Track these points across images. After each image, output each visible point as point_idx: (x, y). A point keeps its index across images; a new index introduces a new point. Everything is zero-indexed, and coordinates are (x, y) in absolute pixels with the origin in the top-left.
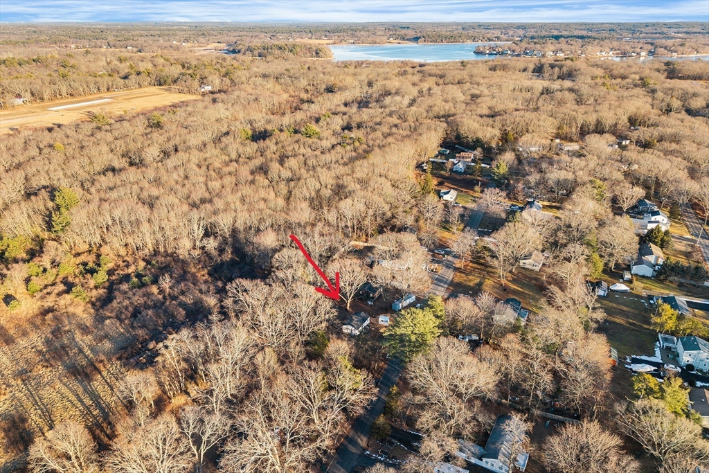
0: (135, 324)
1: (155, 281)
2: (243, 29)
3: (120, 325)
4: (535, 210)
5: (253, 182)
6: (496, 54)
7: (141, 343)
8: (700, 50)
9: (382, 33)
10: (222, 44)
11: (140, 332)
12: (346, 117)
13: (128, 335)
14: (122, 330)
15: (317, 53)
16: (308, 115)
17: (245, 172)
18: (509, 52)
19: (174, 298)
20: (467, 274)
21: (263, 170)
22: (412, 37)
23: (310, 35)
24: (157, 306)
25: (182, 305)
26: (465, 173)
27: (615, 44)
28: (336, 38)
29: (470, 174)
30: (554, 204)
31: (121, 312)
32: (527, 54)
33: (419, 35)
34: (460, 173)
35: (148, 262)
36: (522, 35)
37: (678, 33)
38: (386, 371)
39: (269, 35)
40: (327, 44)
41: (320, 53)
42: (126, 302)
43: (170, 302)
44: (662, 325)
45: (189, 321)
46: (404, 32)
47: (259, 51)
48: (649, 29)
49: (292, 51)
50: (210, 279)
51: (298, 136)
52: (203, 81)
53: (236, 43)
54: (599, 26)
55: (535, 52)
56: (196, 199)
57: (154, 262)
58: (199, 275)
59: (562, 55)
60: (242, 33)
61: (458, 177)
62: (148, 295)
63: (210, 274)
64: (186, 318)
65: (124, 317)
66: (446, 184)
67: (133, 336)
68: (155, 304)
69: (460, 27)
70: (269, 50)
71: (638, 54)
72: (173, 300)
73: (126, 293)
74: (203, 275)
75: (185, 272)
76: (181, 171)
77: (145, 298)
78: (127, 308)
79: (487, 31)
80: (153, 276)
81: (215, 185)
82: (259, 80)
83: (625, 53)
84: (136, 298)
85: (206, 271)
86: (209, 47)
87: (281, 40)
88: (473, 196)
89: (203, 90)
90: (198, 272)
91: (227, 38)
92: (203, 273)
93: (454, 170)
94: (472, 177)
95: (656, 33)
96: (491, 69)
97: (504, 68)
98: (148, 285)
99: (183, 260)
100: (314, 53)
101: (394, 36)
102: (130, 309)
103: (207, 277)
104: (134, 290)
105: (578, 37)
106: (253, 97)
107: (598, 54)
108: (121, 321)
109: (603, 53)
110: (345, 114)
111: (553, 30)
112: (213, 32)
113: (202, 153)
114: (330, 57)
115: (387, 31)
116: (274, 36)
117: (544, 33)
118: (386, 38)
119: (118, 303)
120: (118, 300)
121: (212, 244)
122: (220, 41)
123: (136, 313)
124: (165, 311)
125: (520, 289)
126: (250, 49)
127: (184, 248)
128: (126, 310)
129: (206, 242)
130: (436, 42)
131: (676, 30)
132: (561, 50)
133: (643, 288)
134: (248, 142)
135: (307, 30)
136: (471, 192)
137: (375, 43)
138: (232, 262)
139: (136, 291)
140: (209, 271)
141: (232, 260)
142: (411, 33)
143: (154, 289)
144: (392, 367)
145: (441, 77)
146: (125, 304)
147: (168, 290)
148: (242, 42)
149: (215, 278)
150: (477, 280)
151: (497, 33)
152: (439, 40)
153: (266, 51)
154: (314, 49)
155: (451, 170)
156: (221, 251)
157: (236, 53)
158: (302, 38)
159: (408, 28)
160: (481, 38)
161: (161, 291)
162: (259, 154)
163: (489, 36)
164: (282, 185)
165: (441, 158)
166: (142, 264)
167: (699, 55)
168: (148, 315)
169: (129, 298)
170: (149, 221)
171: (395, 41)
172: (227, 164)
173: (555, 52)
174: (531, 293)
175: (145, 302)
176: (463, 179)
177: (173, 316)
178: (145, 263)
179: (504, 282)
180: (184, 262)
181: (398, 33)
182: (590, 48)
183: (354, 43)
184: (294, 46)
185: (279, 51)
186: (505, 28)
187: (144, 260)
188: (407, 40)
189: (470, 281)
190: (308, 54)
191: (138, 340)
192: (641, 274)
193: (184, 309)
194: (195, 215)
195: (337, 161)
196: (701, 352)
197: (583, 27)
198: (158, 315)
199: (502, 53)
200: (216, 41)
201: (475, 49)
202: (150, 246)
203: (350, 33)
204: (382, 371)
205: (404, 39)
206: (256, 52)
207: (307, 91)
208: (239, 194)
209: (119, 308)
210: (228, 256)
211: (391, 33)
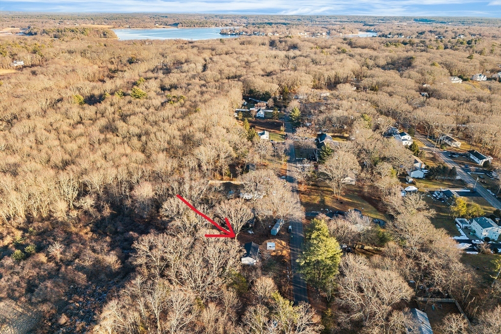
0: (34, 300)
1: (40, 249)
2: (32, 17)
3: (16, 304)
4: (329, 140)
5: (106, 140)
6: (235, 35)
7: (50, 320)
8: (354, 31)
9: (149, 20)
10: (16, 28)
11: (45, 308)
12: (158, 80)
13: (29, 314)
14: (20, 310)
15: (104, 35)
16: (125, 81)
17: (95, 132)
18: (244, 33)
19: (69, 263)
20: (309, 195)
21: (110, 128)
22: (172, 23)
23: (92, 21)
24: (52, 275)
25: (81, 269)
26: (265, 118)
27: (306, 28)
28: (114, 23)
29: (269, 118)
30: (336, 134)
31: (13, 290)
32: (255, 34)
33: (177, 22)
34: (261, 118)
35: (25, 230)
36: (246, 23)
37: (336, 21)
38: (295, 292)
39: (58, 21)
40: (109, 28)
41: (107, 34)
42: (16, 278)
43: (66, 268)
44: (458, 212)
45: (92, 283)
46: (165, 20)
47: (55, 33)
48: (320, 19)
49: (83, 33)
50: (95, 236)
51: (128, 98)
52: (13, 57)
53: (29, 27)
54: (291, 17)
55: (261, 33)
56: (57, 162)
57: (31, 229)
58: (82, 233)
59: (278, 35)
60: (32, 20)
61: (262, 121)
62: (38, 265)
63: (92, 231)
64: (88, 281)
65: (17, 294)
66: (257, 127)
67: (36, 313)
68: (49, 273)
69: (203, 17)
70: (63, 32)
71: (321, 34)
72: (68, 265)
73: (11, 268)
74: (86, 233)
75: (69, 234)
76: (32, 137)
77: (37, 269)
78: (18, 284)
79: (222, 19)
80: (35, 243)
81: (72, 146)
82: (67, 55)
83: (314, 34)
84: (25, 272)
85: (89, 229)
86: (5, 30)
87: (69, 25)
88: (280, 135)
89: (16, 65)
90: (80, 231)
91: (20, 24)
92: (85, 231)
93: (257, 116)
94: (272, 120)
95: (324, 22)
96: (241, 44)
97: (249, 43)
98: (34, 254)
99: (62, 222)
100: (102, 35)
101: (159, 23)
102: (24, 285)
103: (90, 235)
104: (21, 264)
105: (282, 24)
106: (71, 69)
107: (299, 34)
108: (16, 299)
109: (302, 34)
110: (156, 78)
111: (264, 20)
112: (5, 19)
113: (45, 119)
114: (115, 37)
115: (152, 19)
116: (62, 22)
117: (259, 21)
118: (153, 23)
119: (8, 281)
120: (6, 278)
121: (88, 202)
122: (13, 25)
123: (31, 288)
124: (64, 278)
125: (350, 201)
126: (44, 32)
127: (60, 210)
128: (18, 286)
129: (83, 202)
130: (190, 27)
131: (334, 20)
132: (276, 31)
133: (424, 187)
134: (86, 105)
135: (89, 18)
136: (277, 131)
137: (146, 27)
138: (113, 217)
139: (24, 264)
140: (91, 228)
141: (111, 214)
142: (171, 21)
143: (42, 257)
144: (297, 286)
145: (213, 50)
146: (15, 280)
147: (59, 256)
148: (35, 26)
149: (100, 234)
150: (319, 199)
151: (229, 21)
152: (192, 25)
153: (60, 33)
154: (101, 31)
155: (255, 116)
156: (98, 208)
157: (32, 35)
158: (86, 24)
159: (166, 17)
160: (221, 24)
161: (51, 259)
162: (100, 115)
163: (225, 22)
164: (135, 140)
165: (244, 108)
166: (18, 234)
167: (353, 34)
168: (47, 287)
169: (18, 273)
170: (17, 189)
171: (160, 26)
172: (74, 126)
173: (273, 33)
174: (359, 203)
175: (37, 273)
176: (266, 122)
177: (73, 281)
178: (22, 232)
179: (339, 197)
180: (63, 223)
181: (161, 20)
182: (292, 29)
183: (130, 28)
184: (84, 29)
185: (72, 33)
186: (233, 18)
187: (18, 228)
188: (169, 25)
189: (314, 199)
190: (97, 36)
191: (44, 317)
192: (416, 177)
193: (84, 273)
194: (63, 177)
195: (173, 116)
196: (494, 227)
197: (282, 18)
198: (57, 285)
199: (240, 34)
200: (10, 26)
201: (220, 32)
202: (22, 213)
203: (124, 20)
204: (292, 292)
205: (166, 25)
206: (52, 34)
207: (112, 63)
208: (99, 153)
209: (9, 285)
210: (107, 212)
211: (156, 20)
